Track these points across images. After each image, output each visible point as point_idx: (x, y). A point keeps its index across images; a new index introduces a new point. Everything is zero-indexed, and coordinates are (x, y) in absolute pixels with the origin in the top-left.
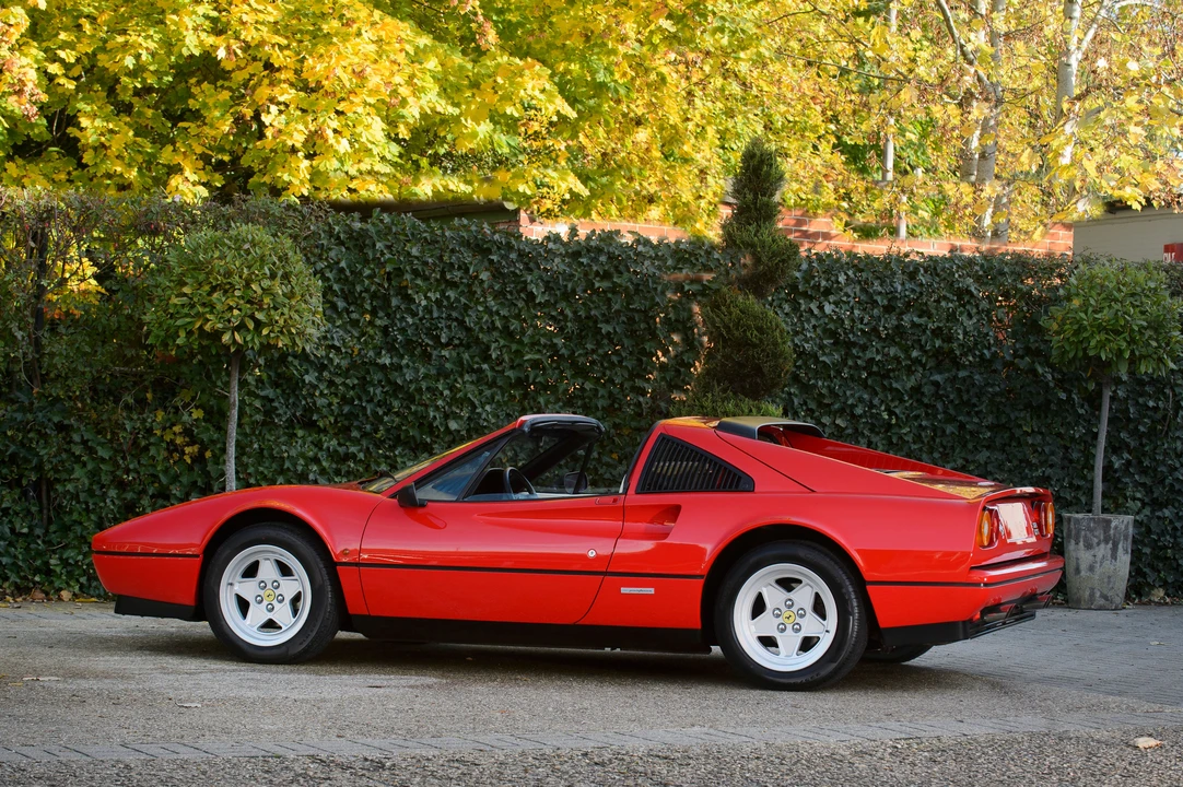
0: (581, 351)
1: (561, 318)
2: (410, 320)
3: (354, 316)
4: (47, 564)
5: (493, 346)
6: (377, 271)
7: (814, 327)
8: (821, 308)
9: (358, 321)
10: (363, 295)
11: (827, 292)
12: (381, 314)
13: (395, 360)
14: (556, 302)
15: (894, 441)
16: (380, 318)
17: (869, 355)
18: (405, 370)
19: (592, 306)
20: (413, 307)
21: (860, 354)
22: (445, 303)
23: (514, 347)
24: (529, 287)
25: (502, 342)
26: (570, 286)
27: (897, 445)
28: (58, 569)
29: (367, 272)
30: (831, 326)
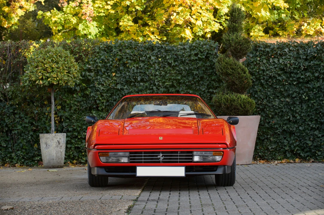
0: (187, 81)
1: (180, 70)
2: (128, 74)
3: (109, 74)
4: (11, 156)
5: (156, 81)
6: (114, 59)
7: (275, 68)
8: (279, 61)
9: (110, 75)
10: (111, 67)
11: (281, 55)
12: (118, 72)
13: (122, 87)
14: (179, 65)
15: (310, 105)
16: (118, 74)
17: (298, 76)
18: (125, 90)
19: (190, 65)
20: (129, 70)
21: (295, 76)
22: (140, 68)
23: (163, 80)
24: (168, 61)
25: (159, 79)
26: (184, 59)
27: (311, 107)
28: (15, 157)
29: (111, 59)
30: (282, 67)
